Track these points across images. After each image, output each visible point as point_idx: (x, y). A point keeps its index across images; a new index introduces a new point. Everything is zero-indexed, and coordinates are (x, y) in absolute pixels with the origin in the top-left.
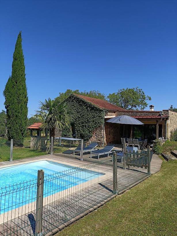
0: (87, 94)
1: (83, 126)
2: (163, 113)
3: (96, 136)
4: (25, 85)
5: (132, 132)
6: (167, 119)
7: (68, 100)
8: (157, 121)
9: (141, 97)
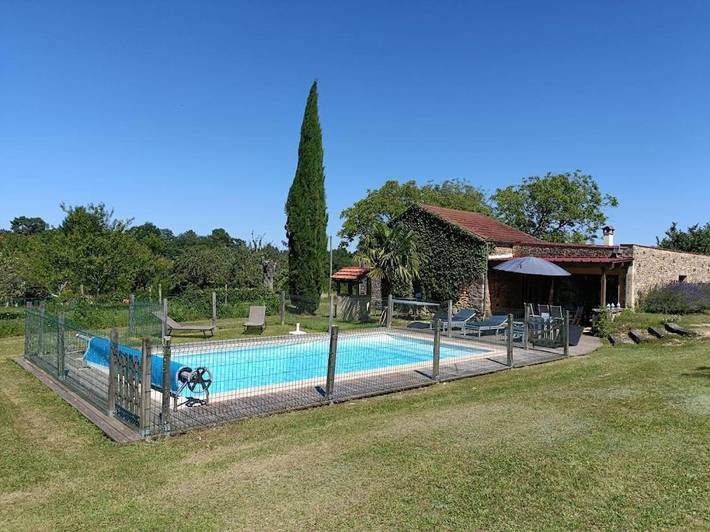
0: (437, 189)
1: (440, 275)
2: (620, 251)
3: (467, 299)
4: (323, 189)
5: (552, 291)
6: (629, 263)
7: (404, 217)
8: (603, 270)
9: (589, 197)
